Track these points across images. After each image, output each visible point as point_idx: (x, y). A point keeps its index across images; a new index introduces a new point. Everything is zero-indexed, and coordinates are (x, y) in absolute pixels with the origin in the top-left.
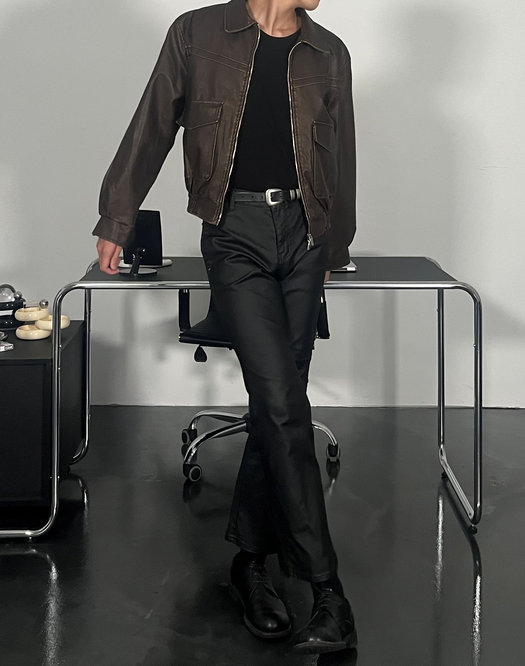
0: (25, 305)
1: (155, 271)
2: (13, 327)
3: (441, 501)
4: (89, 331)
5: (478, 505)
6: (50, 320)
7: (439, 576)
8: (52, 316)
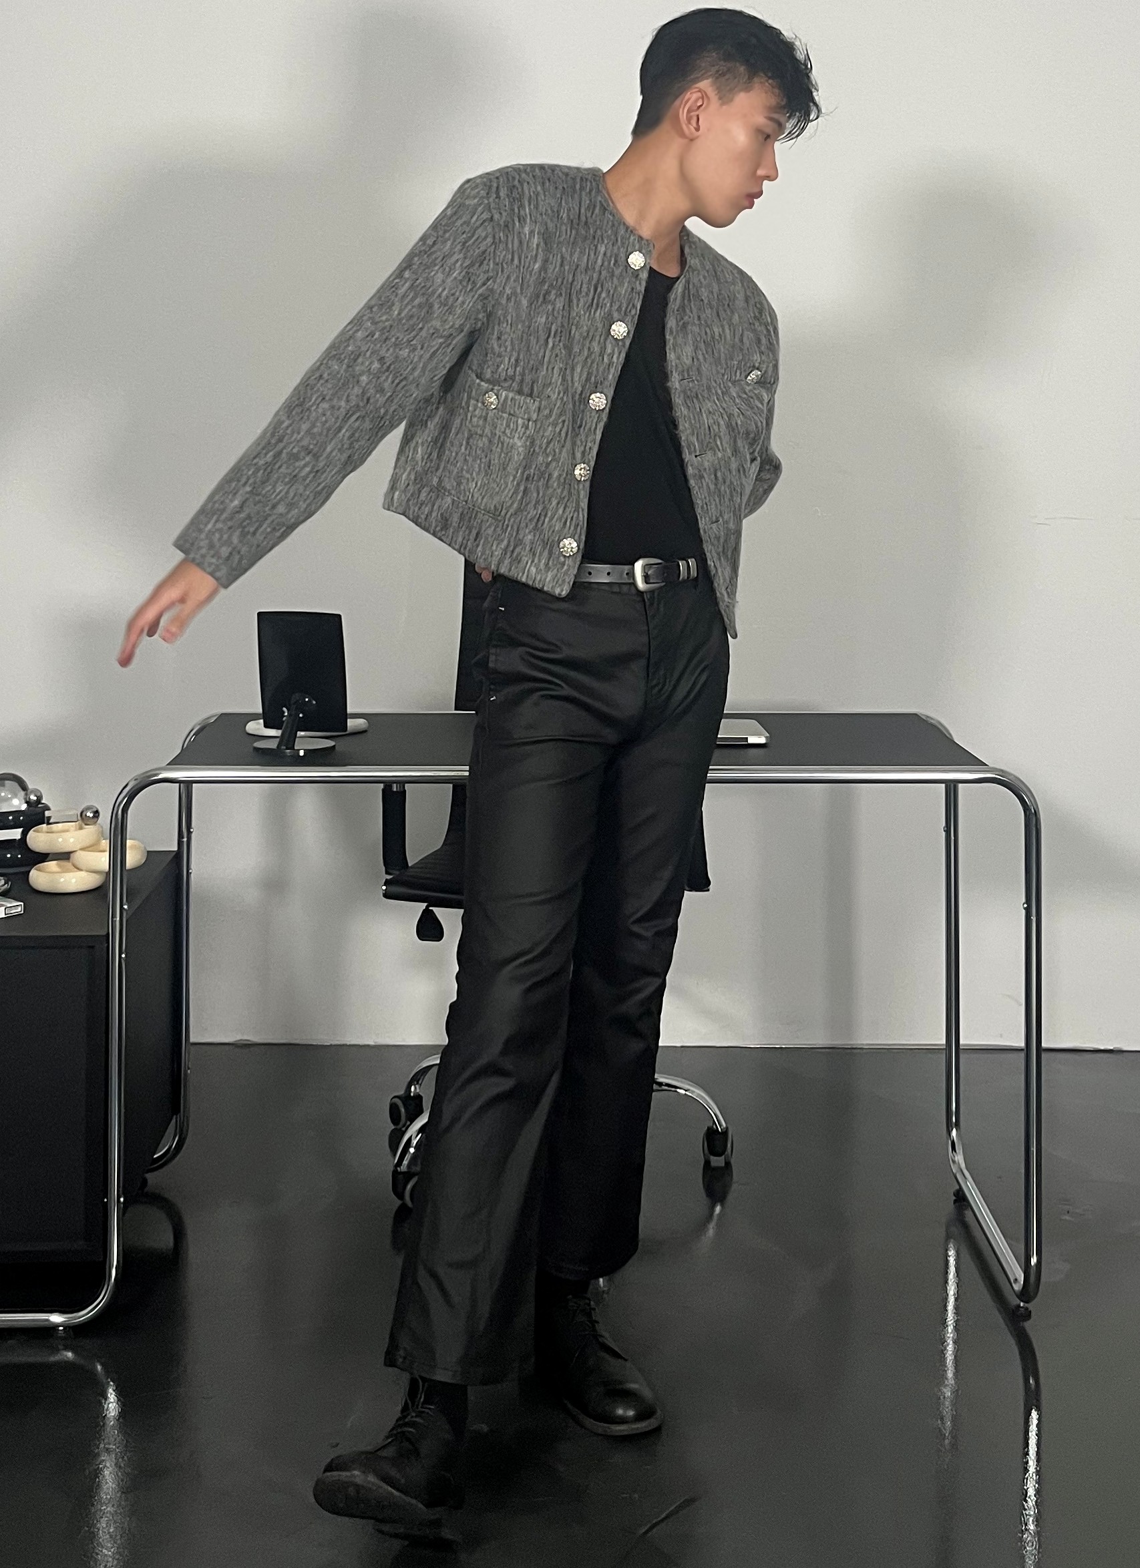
0: (49, 818)
1: (330, 743)
2: (22, 865)
3: (952, 1253)
4: (188, 874)
5: (1034, 1261)
6: (104, 851)
7: (947, 1409)
8: (108, 841)
